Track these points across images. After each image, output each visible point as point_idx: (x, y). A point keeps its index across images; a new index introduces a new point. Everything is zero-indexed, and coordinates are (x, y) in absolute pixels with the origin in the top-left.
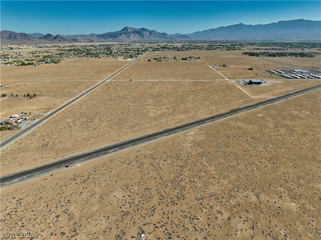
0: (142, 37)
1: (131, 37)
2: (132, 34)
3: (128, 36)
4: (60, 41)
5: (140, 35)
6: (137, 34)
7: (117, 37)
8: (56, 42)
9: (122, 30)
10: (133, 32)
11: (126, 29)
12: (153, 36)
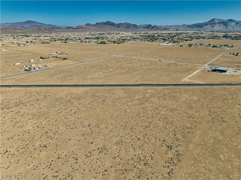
0: (227, 27)
1: (215, 27)
2: (217, 25)
3: (213, 26)
4: (155, 29)
5: (225, 25)
6: (222, 25)
7: (203, 27)
8: (152, 30)
9: (209, 21)
10: (219, 23)
11: (213, 20)
12: (238, 26)
